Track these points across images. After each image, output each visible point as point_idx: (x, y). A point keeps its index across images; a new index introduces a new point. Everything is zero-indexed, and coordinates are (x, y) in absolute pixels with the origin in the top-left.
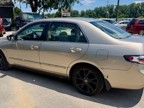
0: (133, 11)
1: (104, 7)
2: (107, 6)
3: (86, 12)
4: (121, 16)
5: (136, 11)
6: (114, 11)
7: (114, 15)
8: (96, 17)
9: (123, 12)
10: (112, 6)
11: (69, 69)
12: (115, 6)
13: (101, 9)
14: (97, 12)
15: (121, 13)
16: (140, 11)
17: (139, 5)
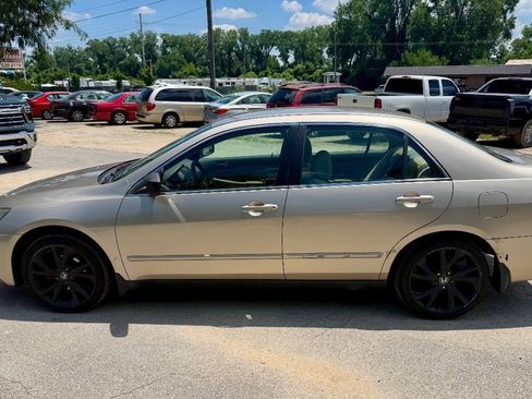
0: (221, 54)
1: (122, 40)
2: (132, 35)
3: (57, 56)
4: (186, 70)
5: (229, 54)
6: (159, 52)
7: (161, 67)
8: (97, 73)
9: (189, 58)
10: (148, 37)
12: (158, 37)
13: (110, 45)
14: (101, 58)
15: (185, 61)
16: (240, 56)
17: (234, 38)
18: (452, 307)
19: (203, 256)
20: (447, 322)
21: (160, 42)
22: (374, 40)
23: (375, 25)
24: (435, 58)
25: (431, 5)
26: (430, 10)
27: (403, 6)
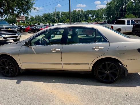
0: (76, 16)
1: (51, 14)
2: (54, 12)
3: (36, 18)
4: (67, 21)
5: (78, 16)
6: (60, 16)
7: (61, 20)
8: (45, 22)
9: (68, 18)
10: (58, 12)
11: (92, 64)
12: (60, 13)
13: (48, 15)
14: (46, 18)
15: (67, 18)
16: (81, 16)
17: (79, 12)
18: (110, 80)
19: (41, 63)
20: (109, 84)
21: (61, 14)
22: (117, 12)
23: (117, 7)
24: (134, 16)
25: (133, 2)
26: (133, 3)
27: (125, 2)
